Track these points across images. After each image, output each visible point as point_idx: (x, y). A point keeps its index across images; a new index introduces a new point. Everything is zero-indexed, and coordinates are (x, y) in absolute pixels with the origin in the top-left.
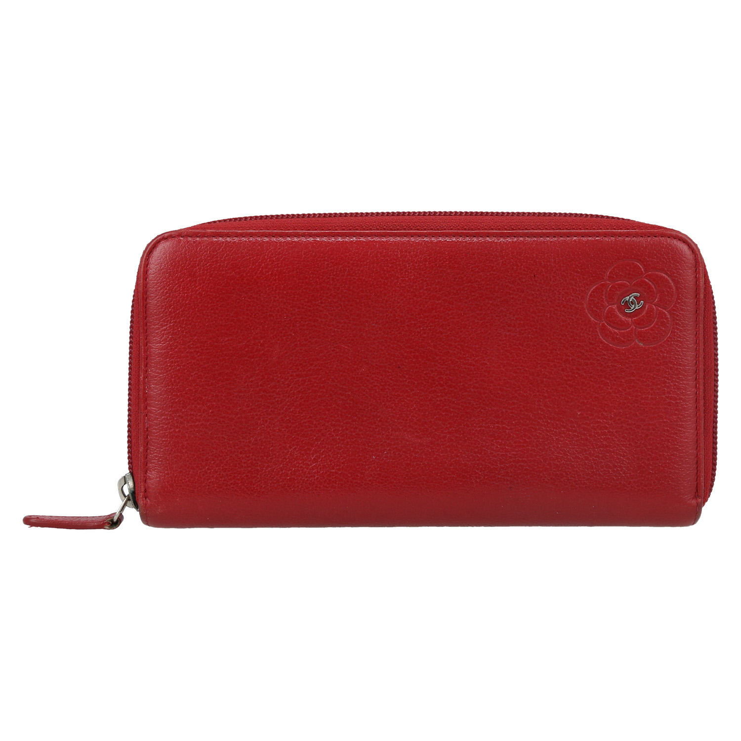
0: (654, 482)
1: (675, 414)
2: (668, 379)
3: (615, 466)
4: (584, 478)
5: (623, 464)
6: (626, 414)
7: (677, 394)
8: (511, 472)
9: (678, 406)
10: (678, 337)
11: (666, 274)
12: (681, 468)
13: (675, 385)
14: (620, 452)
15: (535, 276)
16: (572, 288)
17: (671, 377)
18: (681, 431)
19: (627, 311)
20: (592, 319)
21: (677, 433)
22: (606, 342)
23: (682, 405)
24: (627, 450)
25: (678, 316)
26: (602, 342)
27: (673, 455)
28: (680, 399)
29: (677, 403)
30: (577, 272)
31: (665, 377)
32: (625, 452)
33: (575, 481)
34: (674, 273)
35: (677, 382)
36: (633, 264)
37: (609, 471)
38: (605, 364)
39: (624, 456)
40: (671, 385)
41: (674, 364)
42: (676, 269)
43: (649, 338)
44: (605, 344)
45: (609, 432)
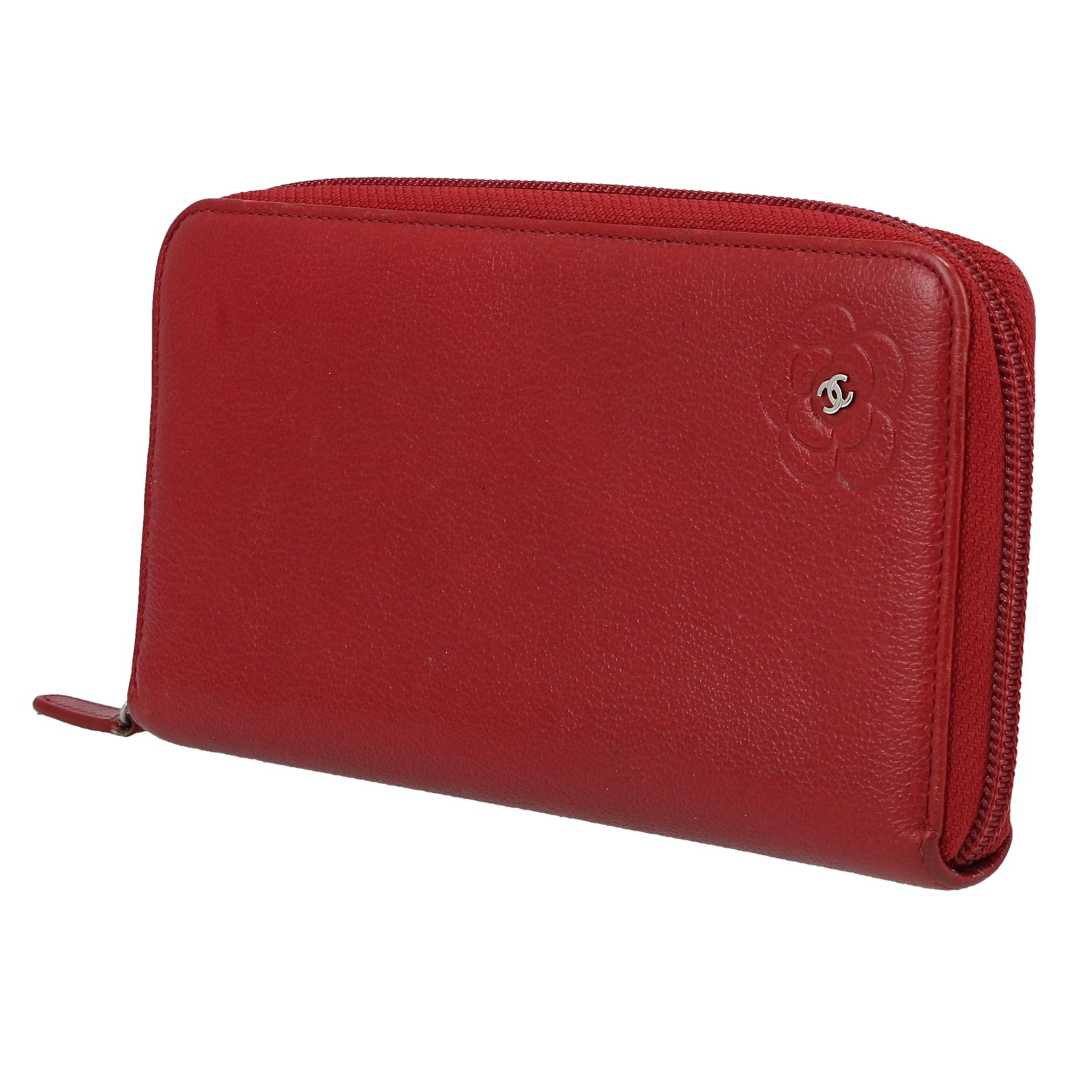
0: (843, 782)
1: (891, 642)
2: (884, 564)
3: (783, 737)
4: (730, 752)
5: (797, 733)
6: (813, 630)
7: (899, 599)
8: (619, 721)
9: (897, 625)
10: (907, 477)
11: (893, 338)
12: (892, 759)
13: (896, 579)
14: (795, 706)
15: (683, 324)
16: (739, 354)
17: (890, 560)
18: (900, 679)
19: (827, 411)
20: (771, 422)
21: (891, 683)
22: (789, 473)
23: (905, 623)
24: (807, 705)
25: (907, 429)
26: (783, 474)
27: (881, 728)
28: (904, 610)
29: (895, 617)
30: (747, 321)
31: (880, 560)
32: (804, 710)
33: (715, 757)
34: (904, 337)
35: (900, 572)
36: (838, 311)
37: (771, 745)
38: (787, 518)
39: (801, 718)
40: (888, 578)
41: (896, 533)
42: (908, 329)
43: (857, 471)
44: (788, 476)
45: (783, 662)
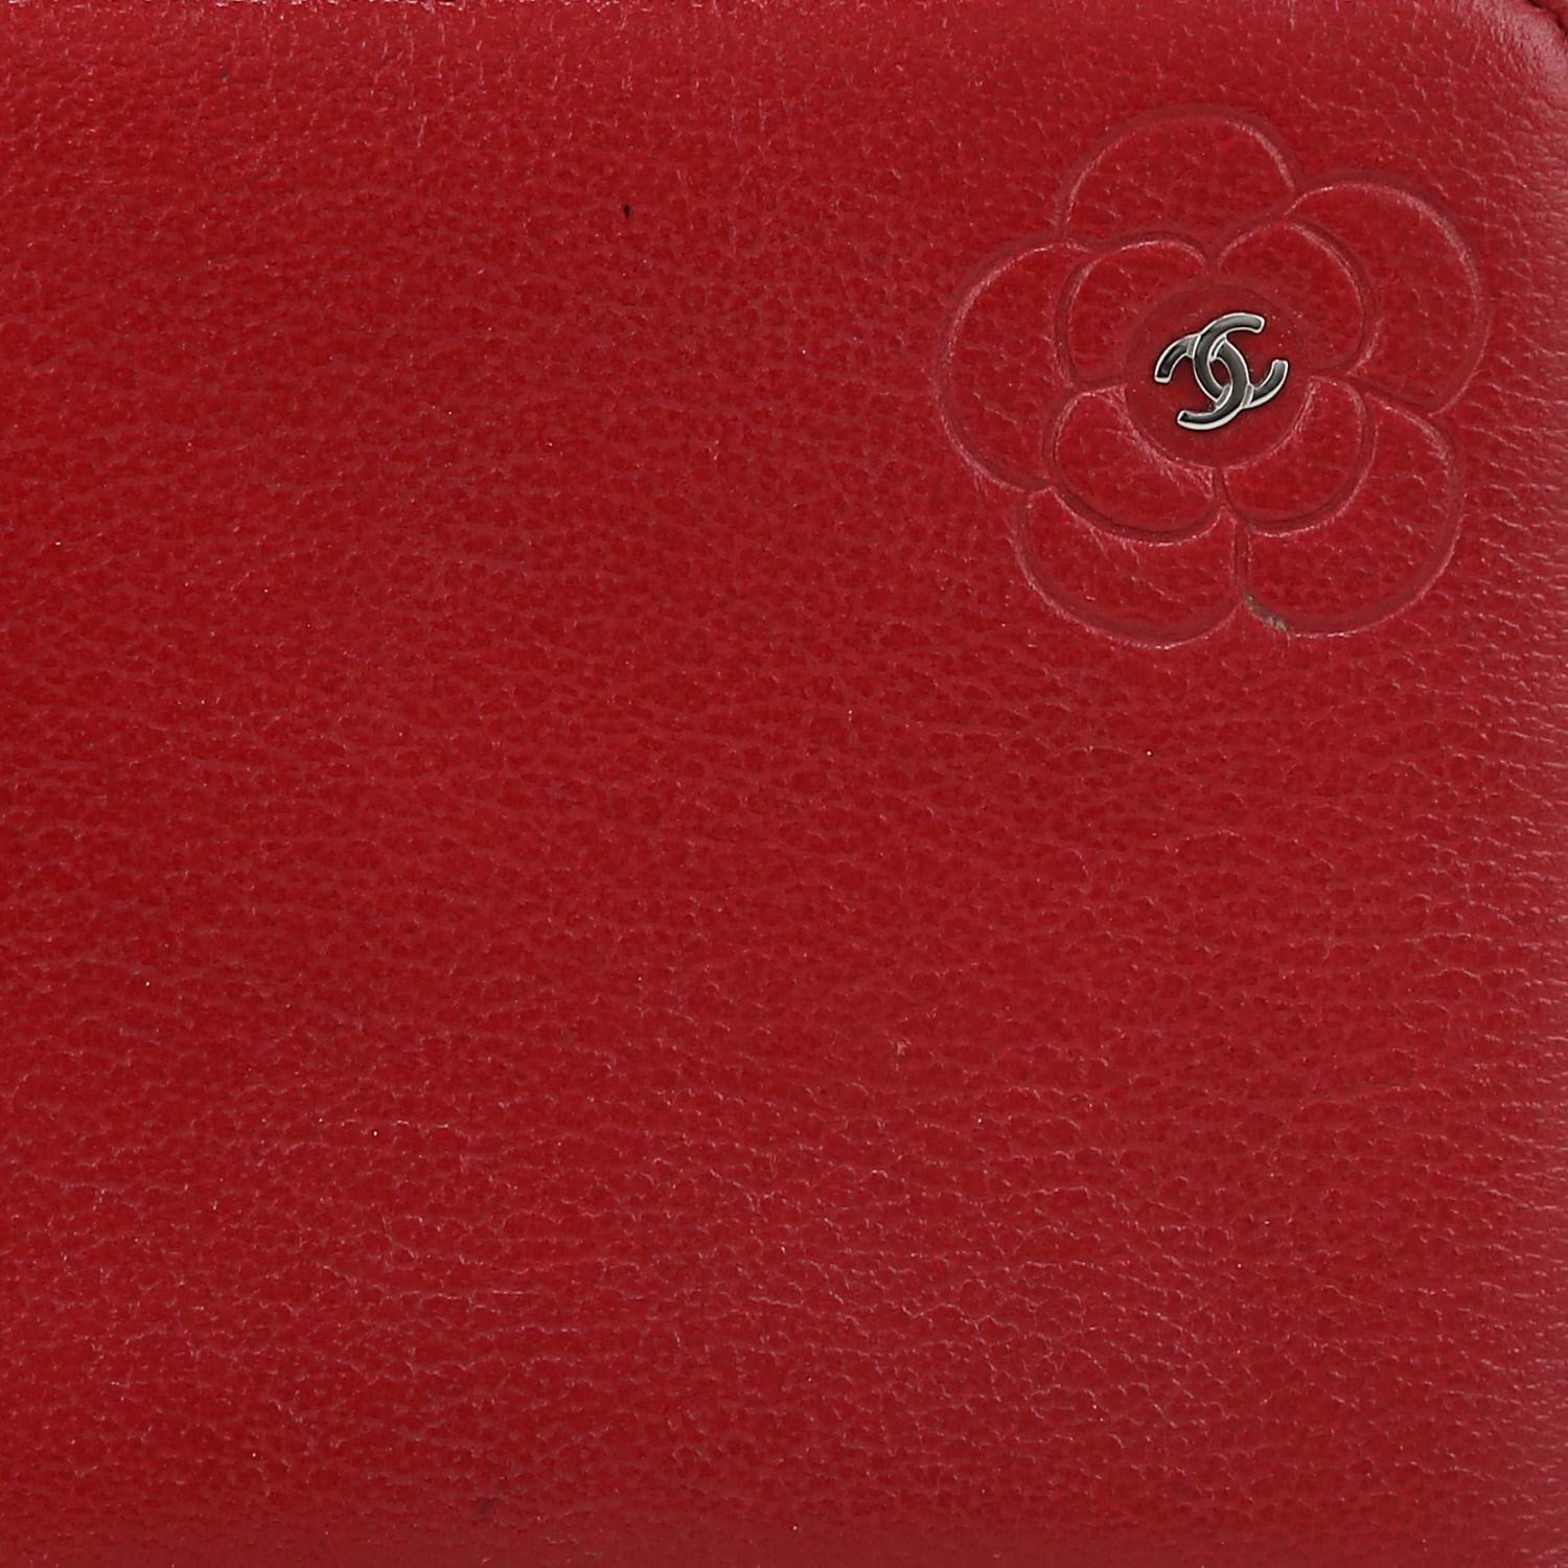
0: (1362, 1467)
1: (1484, 1050)
2: (1440, 835)
3: (1119, 1369)
4: (932, 1441)
5: (1168, 1352)
6: (1188, 1052)
7: (1496, 928)
8: (488, 1409)
9: (1500, 999)
10: (1500, 582)
11: (1428, 195)
12: (1519, 1379)
13: (1483, 872)
14: (1153, 1280)
15: (626, 209)
16: (856, 283)
17: (1458, 821)
18: (1520, 1151)
19: (1193, 423)
20: (980, 470)
21: (1495, 1166)
22: (1060, 612)
23: (1525, 992)
24: (1192, 1269)
25: (1496, 449)
26: (1037, 614)
27: (1475, 1298)
28: (1516, 955)
29: (1495, 981)
30: (886, 184)
31: (1423, 825)
32: (1184, 1283)
33: (879, 1462)
34: (1472, 188)
35: (1495, 853)
36: (1225, 134)
37: (1083, 1403)
38: (1059, 743)
39: (1175, 1306)
40: (1458, 873)
41: (1478, 745)
42: (1483, 167)
43: (1324, 583)
44: (1057, 622)
45: (1084, 1159)
